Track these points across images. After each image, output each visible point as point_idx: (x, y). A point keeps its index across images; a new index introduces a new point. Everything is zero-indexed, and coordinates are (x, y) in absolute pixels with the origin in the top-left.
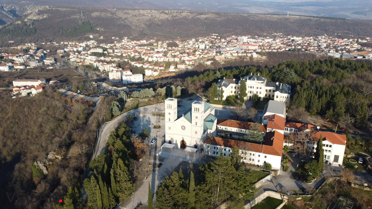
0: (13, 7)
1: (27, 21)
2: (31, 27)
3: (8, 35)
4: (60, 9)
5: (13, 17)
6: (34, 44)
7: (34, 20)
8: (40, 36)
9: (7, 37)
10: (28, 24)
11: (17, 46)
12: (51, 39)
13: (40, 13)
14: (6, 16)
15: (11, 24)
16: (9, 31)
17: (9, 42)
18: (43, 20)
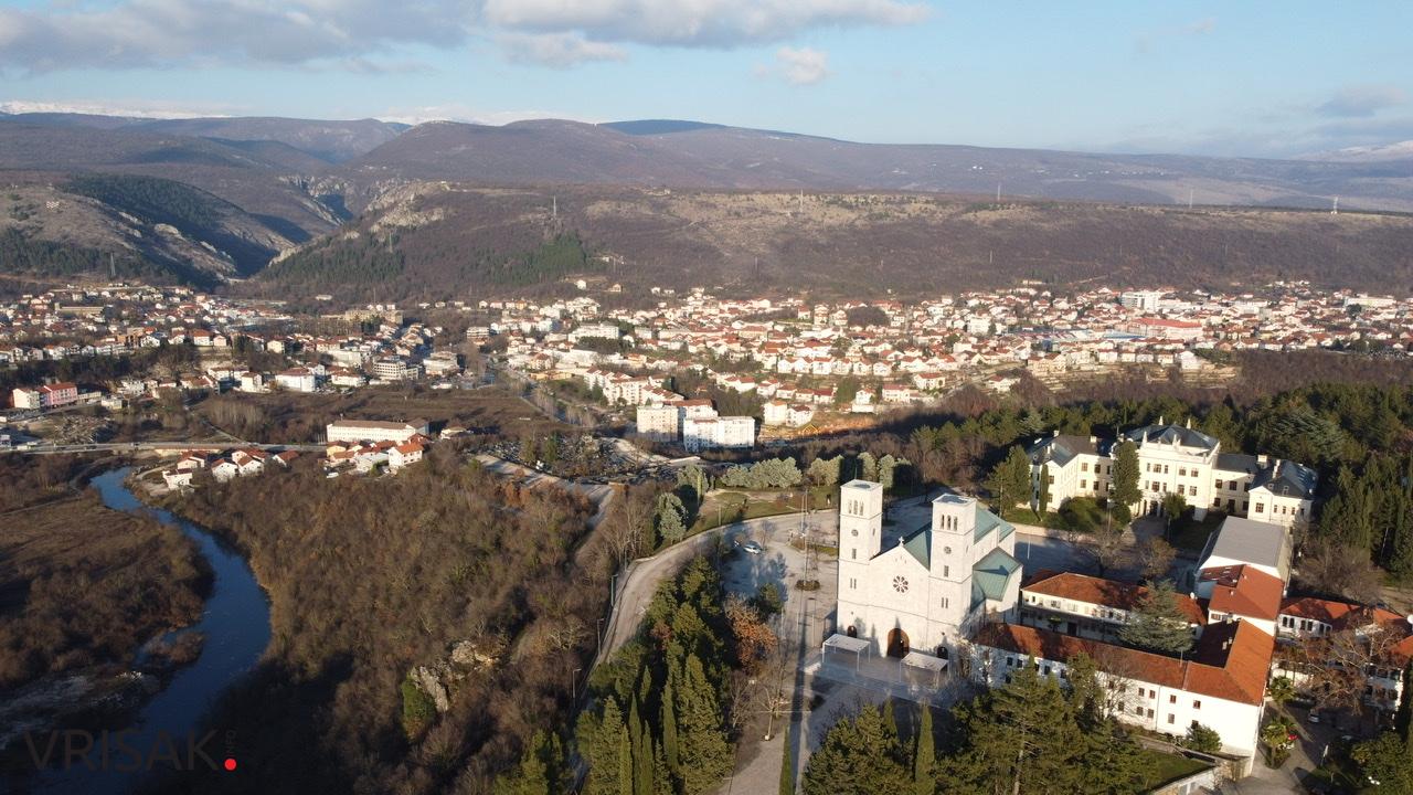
0: (337, 187)
1: (380, 231)
3: (317, 276)
4: (485, 191)
5: (334, 218)
6: (393, 307)
7: (401, 228)
8: (413, 280)
9: (313, 282)
10: (382, 240)
11: (342, 312)
12: (449, 289)
13: (422, 204)
14: (314, 214)
15: (328, 241)
16: (321, 264)
17: (318, 298)
18: (428, 227)
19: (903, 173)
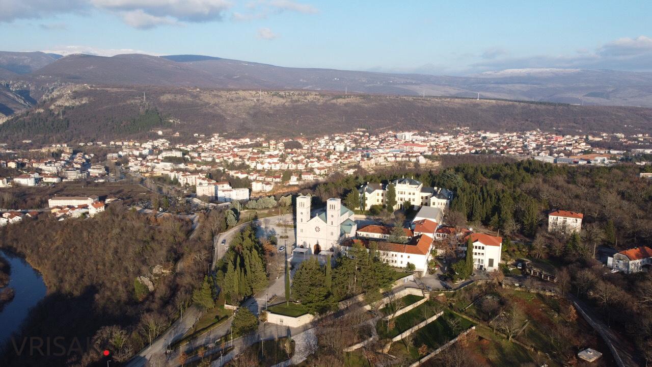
0: (25, 86)
1: (55, 109)
2: (61, 117)
3: (22, 130)
4: (109, 89)
5: (25, 102)
6: (66, 145)
7: (66, 107)
8: (74, 133)
9: (20, 134)
10: (56, 113)
11: (41, 147)
12: (93, 136)
13: (76, 95)
14: (14, 100)
15: (27, 113)
16: (24, 125)
17: (24, 142)
18: (80, 107)
19: (305, 81)
